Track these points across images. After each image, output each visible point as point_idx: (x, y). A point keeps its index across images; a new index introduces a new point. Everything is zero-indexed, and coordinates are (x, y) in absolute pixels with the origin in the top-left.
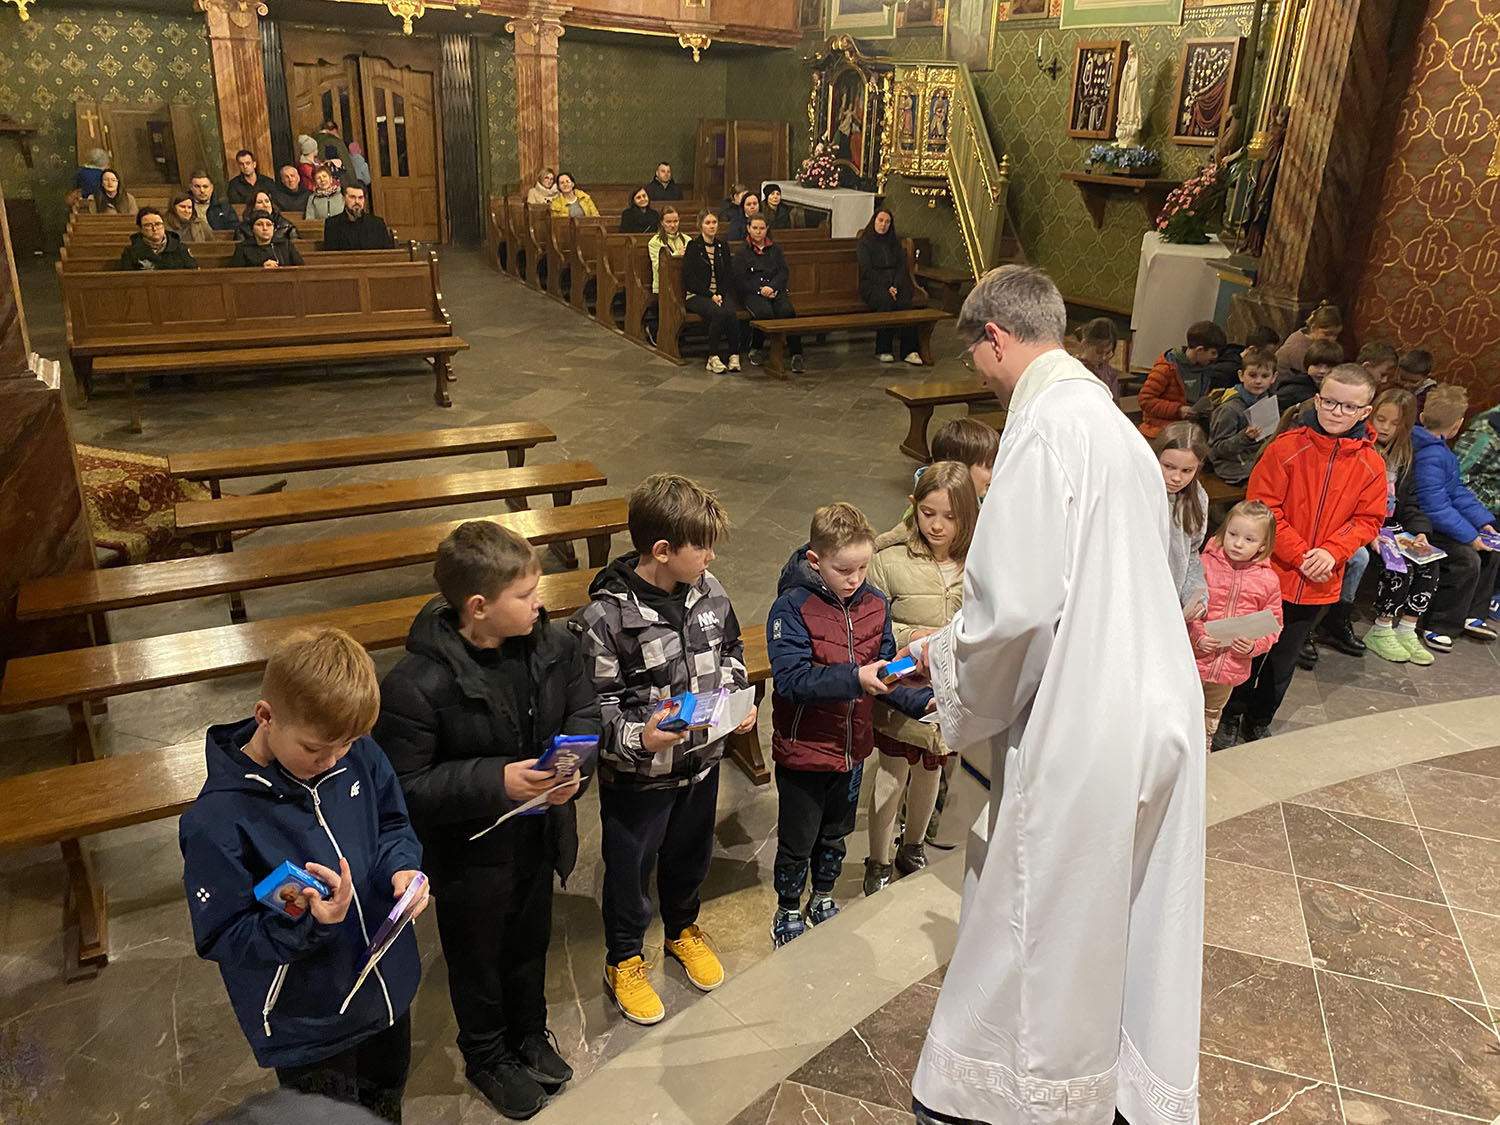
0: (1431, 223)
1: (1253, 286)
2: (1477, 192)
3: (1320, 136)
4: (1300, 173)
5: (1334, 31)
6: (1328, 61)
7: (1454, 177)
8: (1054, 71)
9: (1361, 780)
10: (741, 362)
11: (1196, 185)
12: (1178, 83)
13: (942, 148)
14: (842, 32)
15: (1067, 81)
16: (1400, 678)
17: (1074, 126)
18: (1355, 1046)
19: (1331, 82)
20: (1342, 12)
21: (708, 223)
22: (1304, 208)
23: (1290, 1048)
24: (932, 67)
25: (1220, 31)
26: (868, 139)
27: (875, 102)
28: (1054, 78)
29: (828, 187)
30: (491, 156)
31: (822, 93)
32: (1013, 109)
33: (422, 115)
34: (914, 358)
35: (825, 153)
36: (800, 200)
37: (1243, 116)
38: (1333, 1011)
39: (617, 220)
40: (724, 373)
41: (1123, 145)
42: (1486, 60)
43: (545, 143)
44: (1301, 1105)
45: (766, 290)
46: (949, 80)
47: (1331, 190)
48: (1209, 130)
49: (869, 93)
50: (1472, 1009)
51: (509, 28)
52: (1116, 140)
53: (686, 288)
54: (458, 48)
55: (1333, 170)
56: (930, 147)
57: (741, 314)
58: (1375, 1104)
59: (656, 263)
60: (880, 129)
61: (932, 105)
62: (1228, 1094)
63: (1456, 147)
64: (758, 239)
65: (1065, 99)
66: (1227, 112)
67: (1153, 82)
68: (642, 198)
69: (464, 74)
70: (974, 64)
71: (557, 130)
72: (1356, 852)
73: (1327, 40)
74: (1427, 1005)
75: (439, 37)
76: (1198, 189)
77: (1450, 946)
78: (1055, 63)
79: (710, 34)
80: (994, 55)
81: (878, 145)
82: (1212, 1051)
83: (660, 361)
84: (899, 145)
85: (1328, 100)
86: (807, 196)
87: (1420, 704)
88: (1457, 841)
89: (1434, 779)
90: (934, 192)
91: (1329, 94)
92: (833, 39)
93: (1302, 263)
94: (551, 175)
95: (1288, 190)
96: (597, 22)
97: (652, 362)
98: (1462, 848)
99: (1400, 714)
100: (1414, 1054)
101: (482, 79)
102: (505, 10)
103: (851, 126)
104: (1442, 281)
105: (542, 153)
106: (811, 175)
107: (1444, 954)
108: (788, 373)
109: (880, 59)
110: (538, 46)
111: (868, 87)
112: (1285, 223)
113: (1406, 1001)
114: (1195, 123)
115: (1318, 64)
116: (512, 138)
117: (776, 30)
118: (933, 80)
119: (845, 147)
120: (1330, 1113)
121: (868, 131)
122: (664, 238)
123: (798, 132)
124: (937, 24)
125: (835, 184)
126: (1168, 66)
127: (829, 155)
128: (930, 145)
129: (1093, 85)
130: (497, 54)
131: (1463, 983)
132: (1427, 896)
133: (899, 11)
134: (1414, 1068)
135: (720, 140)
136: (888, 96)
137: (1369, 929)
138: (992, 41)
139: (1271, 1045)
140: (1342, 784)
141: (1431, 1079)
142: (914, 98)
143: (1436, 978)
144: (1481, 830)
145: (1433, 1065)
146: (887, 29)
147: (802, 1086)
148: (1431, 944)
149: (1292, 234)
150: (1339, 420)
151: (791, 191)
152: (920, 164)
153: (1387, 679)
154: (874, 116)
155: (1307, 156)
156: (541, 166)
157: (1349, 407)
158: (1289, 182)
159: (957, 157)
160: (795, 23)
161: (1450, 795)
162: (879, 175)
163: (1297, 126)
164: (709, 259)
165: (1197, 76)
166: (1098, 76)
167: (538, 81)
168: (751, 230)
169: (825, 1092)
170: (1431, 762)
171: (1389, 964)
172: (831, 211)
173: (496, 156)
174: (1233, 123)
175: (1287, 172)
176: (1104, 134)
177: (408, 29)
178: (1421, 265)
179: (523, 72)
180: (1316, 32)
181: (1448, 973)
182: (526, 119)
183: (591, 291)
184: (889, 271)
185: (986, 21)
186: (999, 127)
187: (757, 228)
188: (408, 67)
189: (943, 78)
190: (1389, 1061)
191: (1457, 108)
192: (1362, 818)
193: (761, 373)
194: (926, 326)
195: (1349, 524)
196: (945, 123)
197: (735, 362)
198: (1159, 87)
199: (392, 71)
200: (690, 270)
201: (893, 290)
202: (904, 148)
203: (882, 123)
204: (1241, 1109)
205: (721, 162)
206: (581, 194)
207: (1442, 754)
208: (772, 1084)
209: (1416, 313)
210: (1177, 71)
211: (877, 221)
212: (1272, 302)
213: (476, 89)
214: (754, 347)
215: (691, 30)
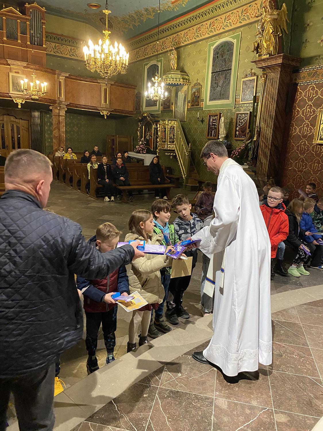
0: (300, 157)
1: (255, 175)
2: (311, 148)
3: (269, 134)
4: (265, 144)
5: (271, 106)
6: (270, 114)
7: (305, 145)
8: (202, 121)
9: (284, 310)
10: (114, 198)
11: (239, 149)
12: (234, 124)
13: (173, 142)
14: (146, 112)
15: (206, 124)
16: (298, 281)
17: (208, 136)
18: (280, 395)
19: (271, 120)
20: (272, 101)
21: (104, 159)
22: (267, 153)
23: (259, 397)
24: (170, 120)
25: (245, 110)
26: (154, 140)
27: (155, 130)
28: (202, 123)
29: (143, 153)
30: (45, 144)
31: (141, 128)
32: (192, 132)
33: (25, 132)
34: (165, 198)
35: (142, 144)
36: (135, 157)
37: (252, 132)
38: (273, 383)
39: (80, 160)
40: (109, 201)
41: (221, 140)
42: (310, 114)
43: (61, 140)
44: (261, 417)
45: (122, 178)
46: (174, 124)
47: (273, 148)
48: (244, 136)
49: (154, 128)
50: (316, 380)
51: (51, 108)
52: (219, 139)
53: (98, 177)
54: (37, 114)
55: (273, 143)
56: (170, 142)
57: (114, 185)
58: (285, 414)
59: (89, 171)
60: (157, 138)
61: (170, 130)
62: (237, 414)
63: (305, 137)
64: (120, 164)
65: (205, 129)
66: (248, 131)
67: (228, 124)
68: (87, 154)
69: (38, 121)
70: (181, 120)
71: (65, 136)
72: (282, 332)
73: (269, 108)
74: (302, 380)
75: (31, 110)
76: (240, 150)
77: (310, 360)
78: (203, 119)
79: (110, 111)
80: (187, 118)
81: (157, 142)
82: (233, 400)
83: (90, 198)
84: (162, 141)
85: (270, 124)
86: (137, 155)
87: (303, 288)
88: (312, 327)
89: (306, 309)
90: (172, 154)
91: (271, 122)
92: (144, 113)
93: (267, 168)
94: (62, 149)
95: (262, 148)
96: (77, 107)
97: (88, 199)
98: (314, 329)
99: (297, 290)
100: (298, 397)
101: (44, 123)
102: (49, 103)
103: (149, 137)
104: (304, 172)
105: (60, 142)
106: (138, 150)
107: (308, 363)
108: (128, 201)
109: (156, 119)
110: (59, 113)
111: (153, 126)
112: (262, 157)
113: (296, 379)
114: (239, 134)
115: (267, 115)
116: (52, 139)
117: (128, 111)
118: (170, 123)
119: (148, 143)
120: (271, 419)
121: (154, 138)
122: (92, 164)
123: (135, 139)
124: (171, 109)
125: (145, 152)
126: (232, 119)
127: (143, 144)
128: (170, 141)
129: (213, 125)
130: (48, 116)
131: (314, 372)
132: (303, 344)
133: (161, 106)
134: (298, 401)
135: (113, 140)
136: (159, 128)
137: (285, 356)
138: (186, 114)
139: (252, 396)
140: (279, 312)
141: (303, 405)
142: (165, 128)
143: (305, 371)
144: (319, 324)
145: (304, 400)
146: (158, 111)
147: (90, 423)
148: (304, 360)
149: (264, 160)
150: (273, 202)
151: (132, 154)
152: (167, 146)
153: (294, 282)
154: (155, 134)
155: (266, 139)
156: (60, 146)
157: (275, 199)
158: (262, 146)
159: (178, 145)
160: (134, 109)
161: (311, 314)
162: (157, 150)
163: (263, 131)
164: (105, 169)
165: (240, 122)
166: (214, 122)
167: (59, 123)
168: (118, 162)
169: (98, 424)
170: (305, 304)
171: (291, 367)
172: (144, 159)
173: (47, 144)
174: (249, 133)
175: (261, 144)
176: (216, 138)
177: (20, 107)
178: (298, 168)
179: (54, 121)
180: (266, 107)
181: (309, 369)
182: (55, 133)
183: (71, 180)
184: (158, 174)
185: (184, 108)
186: (189, 137)
187: (119, 161)
188: (21, 118)
189: (173, 123)
190: (290, 399)
191: (304, 126)
192: (284, 322)
193: (120, 202)
194: (168, 189)
195: (278, 234)
196: (174, 135)
197: (113, 198)
198: (230, 126)
199: (16, 120)
200: (99, 172)
201: (159, 179)
202: (163, 142)
203: (158, 136)
204: (241, 419)
205: (114, 147)
206: (73, 154)
207: (308, 302)
208: (79, 423)
209: (298, 182)
210: (234, 121)
211: (154, 160)
212: (260, 179)
213: (41, 125)
214: (118, 194)
215: (104, 110)
